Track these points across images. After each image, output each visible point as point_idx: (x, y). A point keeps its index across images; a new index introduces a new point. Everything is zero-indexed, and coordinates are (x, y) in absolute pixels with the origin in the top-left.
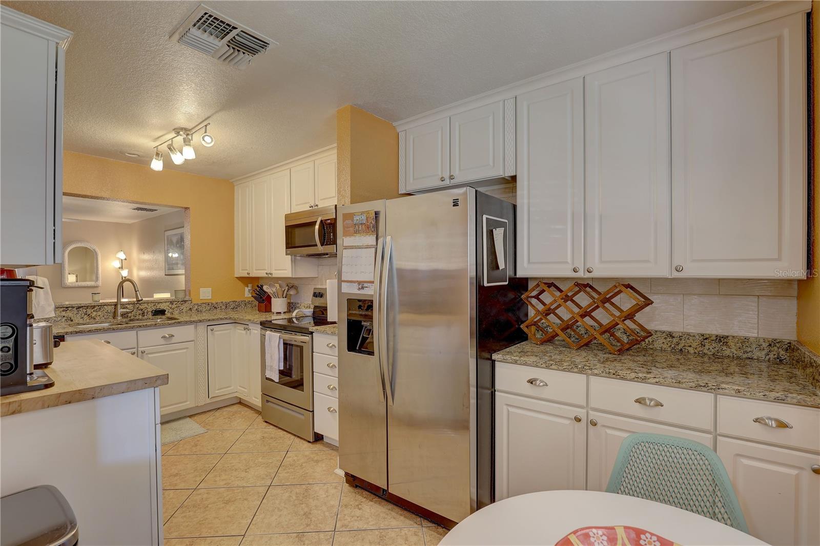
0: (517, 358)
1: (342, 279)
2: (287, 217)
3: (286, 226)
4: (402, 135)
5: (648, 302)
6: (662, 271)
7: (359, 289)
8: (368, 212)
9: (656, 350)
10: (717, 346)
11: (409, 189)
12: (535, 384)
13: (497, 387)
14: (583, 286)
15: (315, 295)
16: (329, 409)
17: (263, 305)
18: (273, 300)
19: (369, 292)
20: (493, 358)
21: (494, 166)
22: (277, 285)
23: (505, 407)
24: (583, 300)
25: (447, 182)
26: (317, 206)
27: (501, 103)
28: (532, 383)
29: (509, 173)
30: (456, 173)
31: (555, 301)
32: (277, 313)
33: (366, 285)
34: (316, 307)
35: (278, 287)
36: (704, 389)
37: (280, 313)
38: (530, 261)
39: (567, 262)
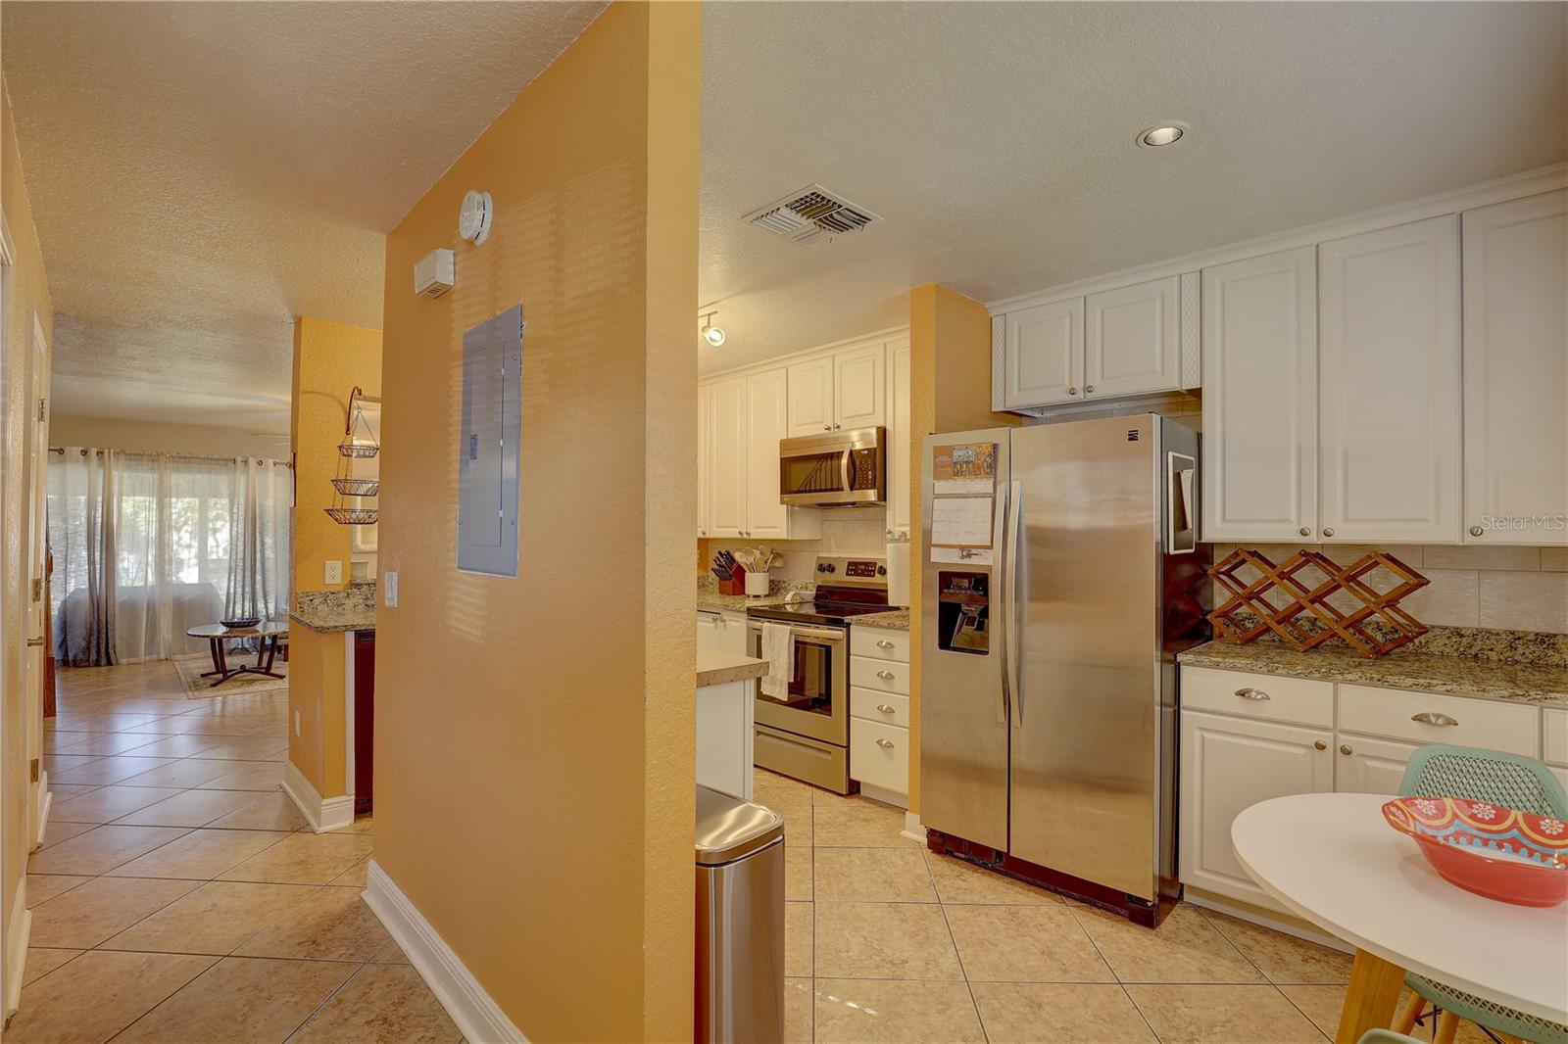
0: (1220, 660)
1: (933, 543)
2: (784, 444)
3: (781, 459)
4: (998, 323)
5: (1422, 582)
6: (1447, 533)
7: (963, 557)
8: (979, 445)
9: (1433, 655)
10: (1538, 650)
11: (1013, 404)
12: (1249, 697)
13: (1184, 702)
14: (1311, 556)
15: (821, 568)
16: (879, 742)
17: (729, 583)
18: (749, 576)
19: (978, 562)
20: (1179, 659)
21: (1163, 371)
22: (757, 553)
23: (1197, 734)
24: (1312, 578)
25: (1080, 396)
26: (838, 427)
27: (1176, 279)
28: (1243, 695)
29: (1191, 383)
30: (1095, 380)
31: (1267, 578)
32: (755, 596)
33: (974, 551)
34: (819, 588)
35: (758, 556)
36: (1522, 699)
37: (758, 596)
38: (1227, 518)
39: (1289, 521)
